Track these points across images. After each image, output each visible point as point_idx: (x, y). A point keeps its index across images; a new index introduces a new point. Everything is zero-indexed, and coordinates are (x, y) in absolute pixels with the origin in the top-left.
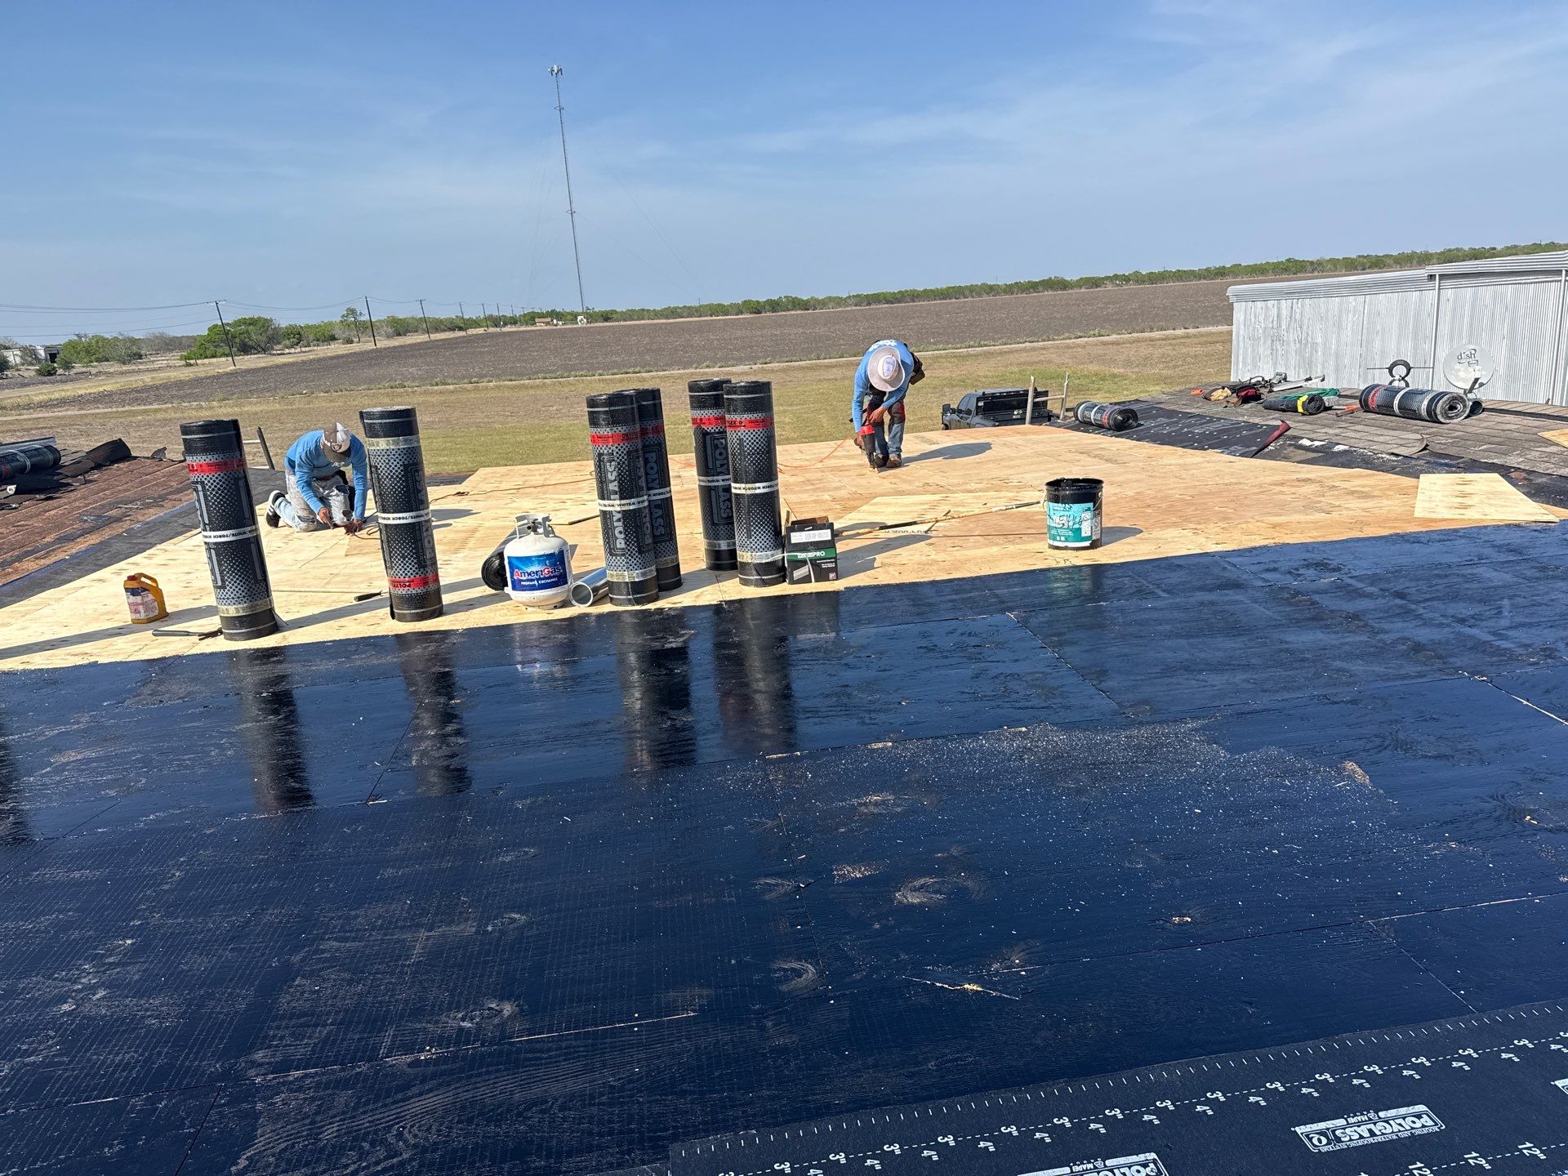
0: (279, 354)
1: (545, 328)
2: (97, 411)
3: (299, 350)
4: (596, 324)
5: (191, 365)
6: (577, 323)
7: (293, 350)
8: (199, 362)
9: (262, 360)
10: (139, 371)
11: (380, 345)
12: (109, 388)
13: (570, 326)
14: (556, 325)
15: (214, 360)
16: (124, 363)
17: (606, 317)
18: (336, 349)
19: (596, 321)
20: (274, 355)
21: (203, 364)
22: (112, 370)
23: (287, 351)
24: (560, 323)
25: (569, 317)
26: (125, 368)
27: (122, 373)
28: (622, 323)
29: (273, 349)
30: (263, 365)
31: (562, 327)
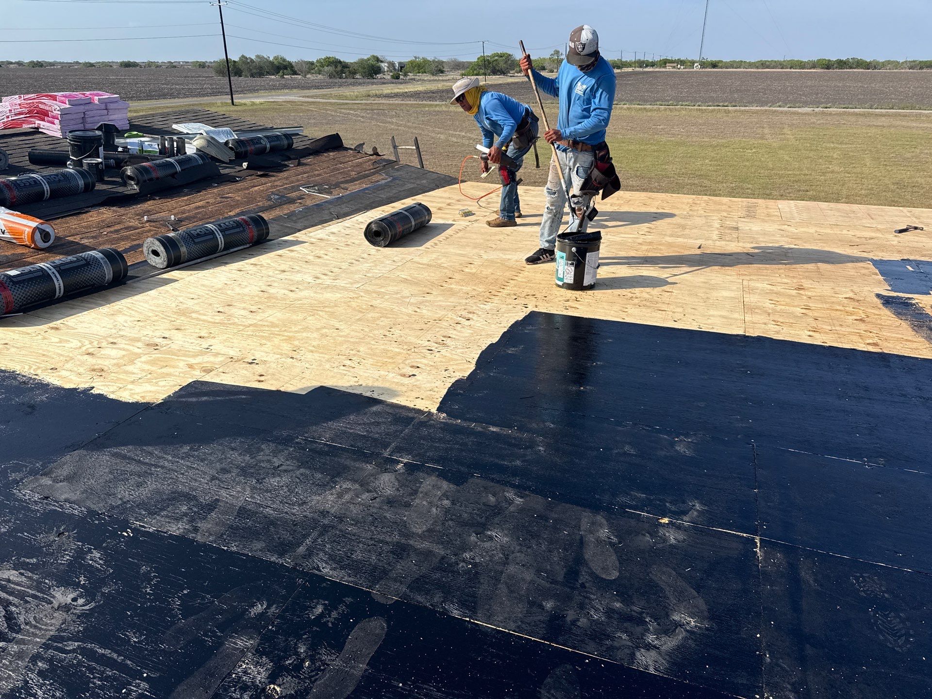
1: (672, 70)
4: (706, 70)
6: (693, 68)
9: (502, 79)
10: (439, 80)
13: (689, 70)
14: (679, 69)
16: (433, 75)
17: (715, 65)
20: (510, 76)
23: (516, 74)
24: (682, 67)
25: (689, 64)
26: (433, 78)
27: (430, 81)
28: (724, 70)
29: (509, 73)
31: (683, 70)
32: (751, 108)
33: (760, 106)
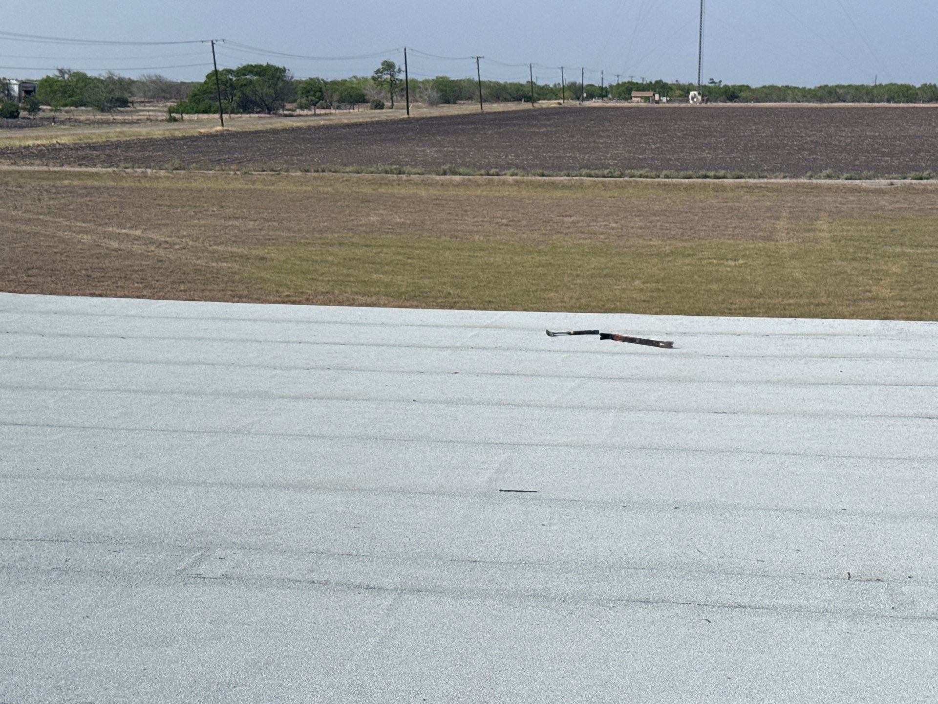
0: (286, 116)
1: (643, 104)
2: (30, 168)
3: (313, 112)
4: (714, 104)
5: (175, 120)
6: (688, 101)
7: (305, 112)
8: (186, 116)
9: (263, 122)
11: (414, 113)
12: (64, 140)
13: (676, 105)
14: (657, 102)
15: (205, 116)
17: (732, 94)
18: (360, 114)
19: (716, 101)
20: (280, 115)
21: (190, 121)
22: (82, 118)
23: (299, 112)
24: (664, 99)
25: (678, 92)
26: (99, 117)
28: (752, 104)
29: (283, 108)
30: (259, 127)
31: (667, 105)
32: (773, 181)
33: (791, 177)
